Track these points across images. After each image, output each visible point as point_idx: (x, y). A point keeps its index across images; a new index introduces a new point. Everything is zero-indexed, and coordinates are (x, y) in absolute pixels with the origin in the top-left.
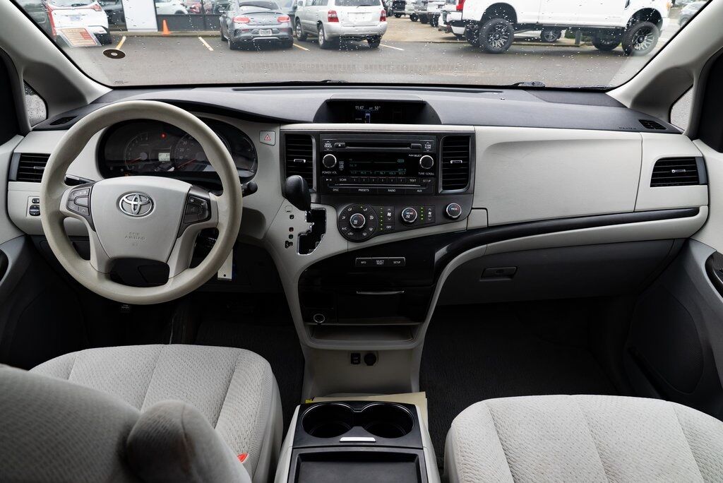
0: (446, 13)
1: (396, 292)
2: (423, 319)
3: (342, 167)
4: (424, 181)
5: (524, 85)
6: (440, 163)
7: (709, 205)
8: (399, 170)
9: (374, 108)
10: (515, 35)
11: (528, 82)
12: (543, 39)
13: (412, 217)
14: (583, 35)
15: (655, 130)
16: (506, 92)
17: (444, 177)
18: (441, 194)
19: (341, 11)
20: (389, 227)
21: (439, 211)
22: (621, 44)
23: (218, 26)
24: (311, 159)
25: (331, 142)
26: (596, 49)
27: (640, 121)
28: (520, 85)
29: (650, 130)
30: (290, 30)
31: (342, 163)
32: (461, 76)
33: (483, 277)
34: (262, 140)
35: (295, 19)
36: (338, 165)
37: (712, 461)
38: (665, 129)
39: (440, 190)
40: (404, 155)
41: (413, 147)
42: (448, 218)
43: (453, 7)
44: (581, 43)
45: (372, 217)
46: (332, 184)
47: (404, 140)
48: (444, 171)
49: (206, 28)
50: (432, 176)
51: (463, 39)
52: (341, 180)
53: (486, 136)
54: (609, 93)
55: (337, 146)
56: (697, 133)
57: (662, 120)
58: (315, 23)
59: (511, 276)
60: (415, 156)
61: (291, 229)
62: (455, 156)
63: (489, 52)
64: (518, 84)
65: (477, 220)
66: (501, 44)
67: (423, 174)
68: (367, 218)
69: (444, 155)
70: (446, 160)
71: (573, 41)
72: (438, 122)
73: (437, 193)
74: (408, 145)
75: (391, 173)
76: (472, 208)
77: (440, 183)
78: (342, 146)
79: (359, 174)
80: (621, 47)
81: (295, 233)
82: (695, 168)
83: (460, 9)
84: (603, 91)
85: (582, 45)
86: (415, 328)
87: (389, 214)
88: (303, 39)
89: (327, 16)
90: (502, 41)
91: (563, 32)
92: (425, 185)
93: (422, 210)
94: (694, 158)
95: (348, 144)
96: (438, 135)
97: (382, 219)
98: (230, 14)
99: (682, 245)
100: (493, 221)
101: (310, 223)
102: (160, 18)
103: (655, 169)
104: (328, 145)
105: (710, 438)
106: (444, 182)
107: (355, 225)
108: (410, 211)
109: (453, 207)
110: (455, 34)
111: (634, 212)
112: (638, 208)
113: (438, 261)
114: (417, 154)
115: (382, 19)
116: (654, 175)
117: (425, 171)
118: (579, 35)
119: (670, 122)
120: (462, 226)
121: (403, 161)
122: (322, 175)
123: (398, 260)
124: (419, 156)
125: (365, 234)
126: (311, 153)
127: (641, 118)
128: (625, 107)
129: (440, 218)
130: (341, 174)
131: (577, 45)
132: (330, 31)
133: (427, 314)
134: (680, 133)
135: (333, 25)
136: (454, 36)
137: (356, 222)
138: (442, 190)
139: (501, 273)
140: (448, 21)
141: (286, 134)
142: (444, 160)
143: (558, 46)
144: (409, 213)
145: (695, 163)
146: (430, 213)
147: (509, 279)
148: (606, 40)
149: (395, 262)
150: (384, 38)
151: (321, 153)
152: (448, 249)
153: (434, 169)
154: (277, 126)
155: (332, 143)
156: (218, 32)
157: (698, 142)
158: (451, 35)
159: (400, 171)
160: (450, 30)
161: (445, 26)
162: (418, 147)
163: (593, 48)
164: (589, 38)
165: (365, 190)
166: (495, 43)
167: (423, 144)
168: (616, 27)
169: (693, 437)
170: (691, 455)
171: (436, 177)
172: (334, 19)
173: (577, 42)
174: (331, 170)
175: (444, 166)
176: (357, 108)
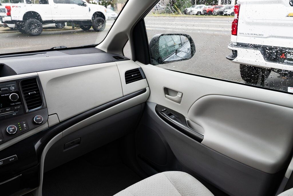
0: (2, 17)
1: (16, 177)
2: (38, 185)
4: (16, 108)
5: (57, 48)
6: (23, 96)
7: (149, 86)
10: (43, 26)
11: (58, 47)
12: (57, 27)
13: (14, 130)
14: (75, 24)
15: (120, 60)
16: (48, 52)
17: (27, 103)
18: (28, 113)
21: (30, 122)
22: (92, 27)
26: (82, 30)
27: (113, 57)
28: (54, 48)
29: (118, 60)
32: (20, 49)
33: (65, 148)
37: (184, 189)
38: (123, 59)
39: (27, 111)
41: (3, 91)
42: (36, 124)
43: (5, 14)
44: (75, 28)
48: (26, 100)
50: (20, 104)
51: (16, 30)
53: (44, 76)
54: (96, 47)
56: (136, 58)
57: (121, 55)
59: (79, 143)
60: (6, 95)
63: (32, 35)
64: (53, 48)
65: (53, 120)
66: (37, 31)
67: (14, 104)
69: (24, 91)
70: (26, 94)
71: (71, 27)
72: (15, 74)
73: (25, 113)
76: (49, 115)
77: (26, 107)
80: (92, 28)
82: (139, 72)
83: (9, 15)
84: (93, 46)
85: (76, 29)
86: (35, 191)
90: (37, 29)
91: (66, 23)
92: (17, 110)
93: (19, 124)
94: (138, 69)
96: (17, 81)
99: (144, 105)
100: (62, 119)
103: (126, 76)
105: (180, 180)
106: (28, 106)
109: (38, 117)
110: (10, 28)
111: (123, 96)
112: (124, 94)
113: (37, 150)
114: (7, 94)
116: (126, 79)
117: (15, 102)
118: (73, 24)
119: (124, 56)
120: (45, 126)
123: (12, 158)
124: (8, 95)
127: (114, 56)
128: (105, 52)
129: (31, 126)
131: (73, 29)
133: (40, 181)
134: (130, 60)
136: (10, 29)
138: (28, 110)
139: (73, 143)
140: (4, 21)
142: (24, 94)
143: (65, 30)
144: (11, 128)
145: (139, 71)
146: (25, 125)
147: (78, 145)
148: (85, 26)
149: (10, 160)
152: (41, 141)
153: (20, 100)
157: (137, 62)
158: (7, 28)
160: (7, 26)
161: (3, 24)
162: (6, 90)
163: (81, 29)
164: (78, 25)
166: (34, 31)
167: (9, 87)
168: (88, 20)
169: (175, 183)
170: (177, 191)
171: (22, 104)
173: (73, 27)
175: (25, 97)
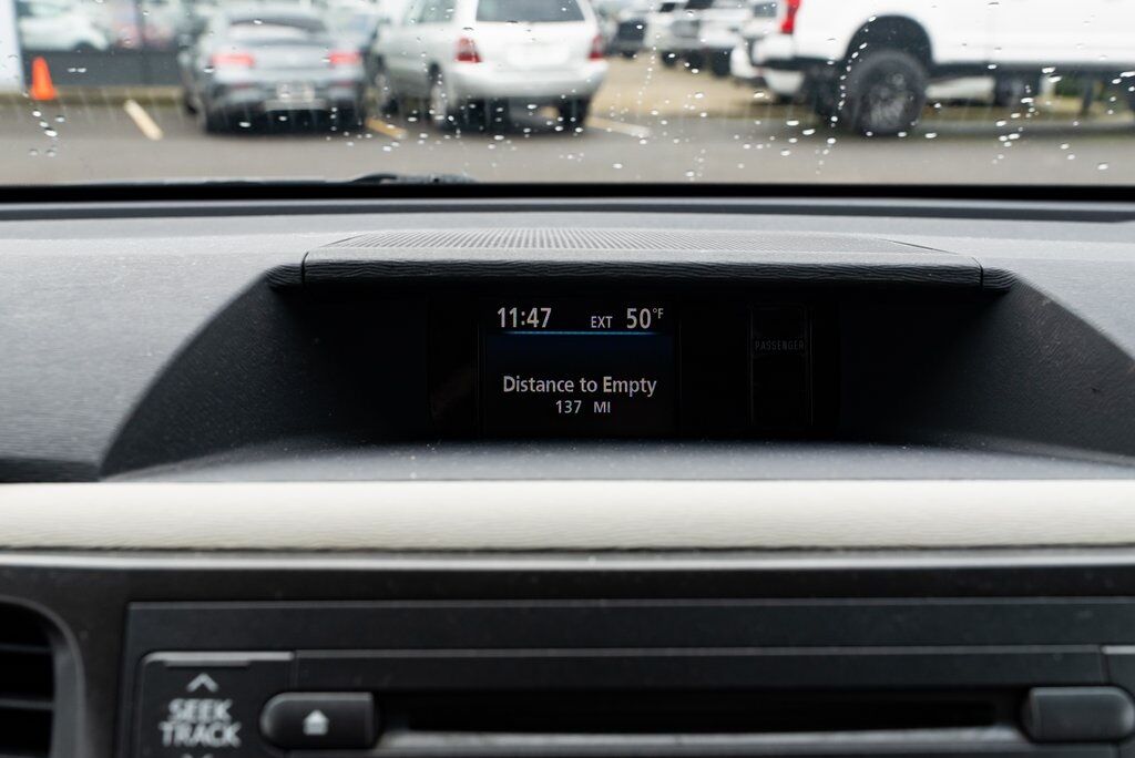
0: (751, 42)
9: (620, 322)
12: (1000, 101)
19: (489, 37)
23: (176, 74)
30: (359, 86)
35: (372, 60)
43: (770, 26)
49: (148, 80)
55: (290, 733)
58: (421, 67)
71: (1073, 105)
78: (343, 735)
83: (788, 28)
88: (394, 109)
89: (453, 50)
98: (207, 45)
102: (29, 56)
104: (197, 724)
110: (773, 93)
115: (594, 55)
131: (1084, 113)
132: (461, 87)
135: (466, 70)
140: (758, 58)
150: (597, 105)
155: (244, 691)
156: (174, 92)
158: (762, 95)
160: (763, 84)
172: (469, 56)
173: (1086, 106)
176: (509, 318)
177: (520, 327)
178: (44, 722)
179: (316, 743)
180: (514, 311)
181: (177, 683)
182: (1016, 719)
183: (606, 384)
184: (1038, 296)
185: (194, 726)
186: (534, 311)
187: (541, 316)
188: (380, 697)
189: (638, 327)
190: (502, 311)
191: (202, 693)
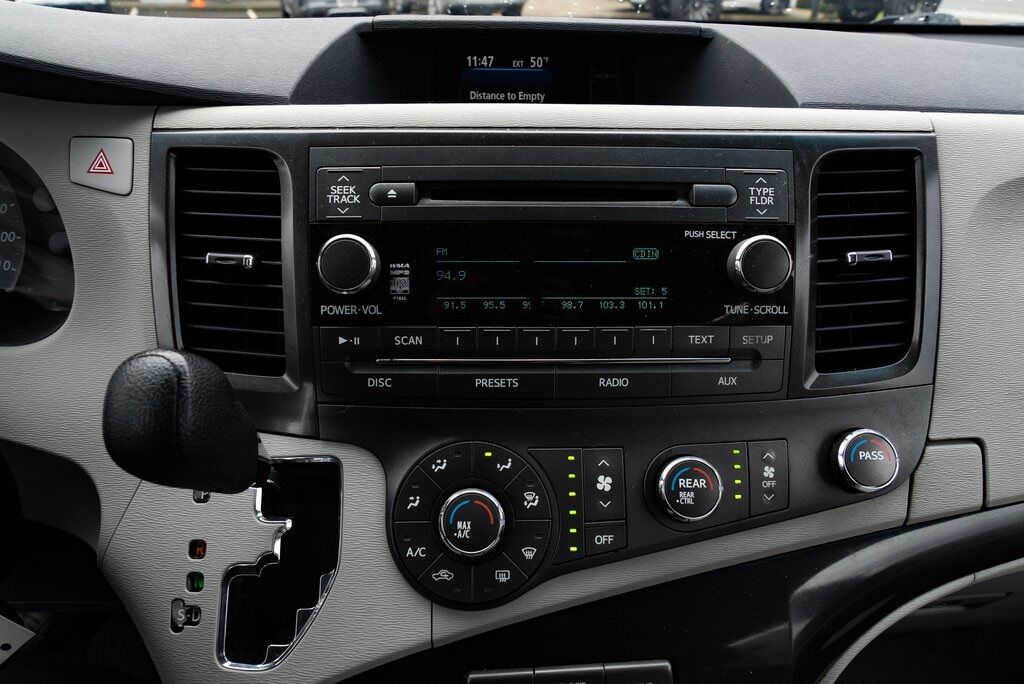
3: (401, 286)
4: (747, 340)
8: (640, 291)
9: (528, 64)
13: (703, 500)
20: (603, 539)
21: (803, 459)
24: (276, 251)
25: (355, 179)
31: (401, 269)
34: (79, 174)
36: (384, 276)
39: (810, 375)
40: (664, 232)
41: (703, 200)
45: (531, 499)
46: (361, 356)
47: (665, 169)
52: (399, 341)
55: (382, 198)
60: (712, 235)
61: (197, 548)
62: (866, 232)
67: (744, 310)
68: (512, 502)
70: (829, 251)
73: (796, 390)
74: (682, 189)
75: (607, 304)
76: (929, 442)
77: (810, 346)
78: (403, 198)
79: (475, 314)
81: (213, 568)
87: (604, 483)
92: (751, 355)
93: (739, 460)
95: (426, 188)
96: (800, 148)
97: (573, 503)
100: (1005, 491)
101: (276, 524)
104: (342, 195)
107: (461, 543)
108: (691, 471)
114: (719, 227)
117: (752, 298)
120: (888, 513)
121: (655, 254)
122: (318, 319)
123: (641, 677)
124: (724, 235)
125: (503, 577)
126: (276, 228)
130: (401, 315)
137: (464, 528)
138: (814, 372)
141: (171, 150)
144: (686, 479)
146: (769, 472)
151: (314, 232)
154: (138, 117)
155: (361, 182)
159: (644, 297)
162: (722, 199)
165: (501, 384)
167: (743, 184)
171: (793, 321)
174: (359, 299)
175: (821, 273)
176: (473, 61)
177: (478, 66)
178: (278, 199)
179: (392, 202)
180: (475, 58)
181: (333, 178)
182: (686, 196)
183: (520, 96)
184: (726, 39)
185: (341, 196)
186: (485, 58)
187: (489, 60)
188: (417, 183)
189: (536, 67)
190: (469, 58)
191: (344, 183)
